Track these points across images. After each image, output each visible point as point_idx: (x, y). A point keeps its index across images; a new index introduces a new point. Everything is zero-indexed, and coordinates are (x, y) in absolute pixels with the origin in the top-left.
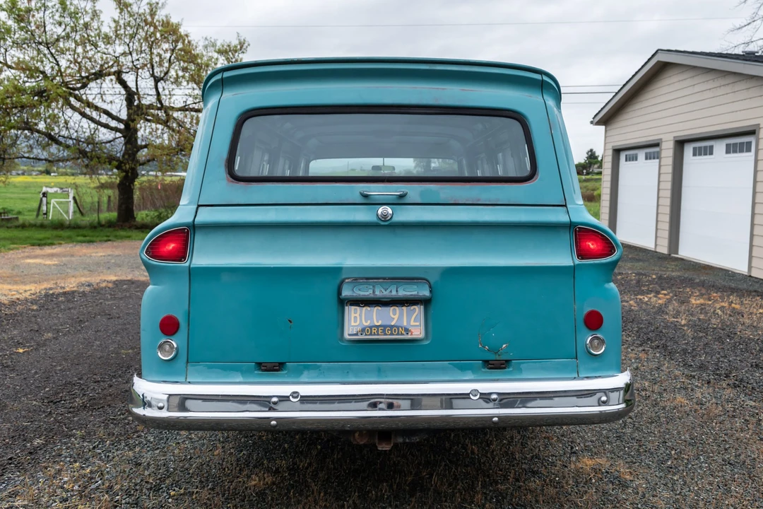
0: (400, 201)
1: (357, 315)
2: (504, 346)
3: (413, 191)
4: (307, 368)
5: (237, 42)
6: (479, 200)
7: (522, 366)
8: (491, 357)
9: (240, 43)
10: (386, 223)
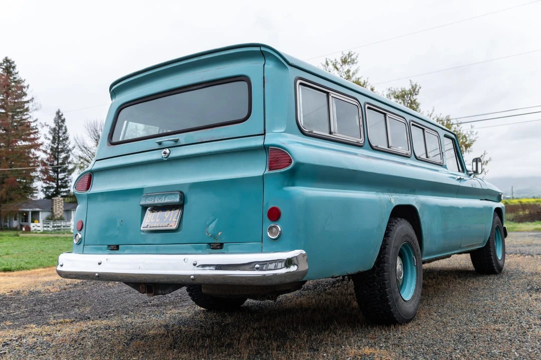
0: (177, 145)
1: (150, 216)
2: (220, 233)
3: (182, 138)
4: (127, 248)
5: (410, 87)
6: (214, 138)
7: (229, 247)
8: (212, 241)
9: (413, 87)
10: (166, 159)
